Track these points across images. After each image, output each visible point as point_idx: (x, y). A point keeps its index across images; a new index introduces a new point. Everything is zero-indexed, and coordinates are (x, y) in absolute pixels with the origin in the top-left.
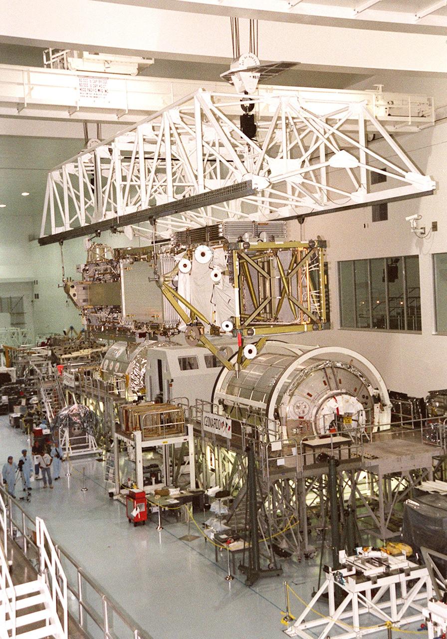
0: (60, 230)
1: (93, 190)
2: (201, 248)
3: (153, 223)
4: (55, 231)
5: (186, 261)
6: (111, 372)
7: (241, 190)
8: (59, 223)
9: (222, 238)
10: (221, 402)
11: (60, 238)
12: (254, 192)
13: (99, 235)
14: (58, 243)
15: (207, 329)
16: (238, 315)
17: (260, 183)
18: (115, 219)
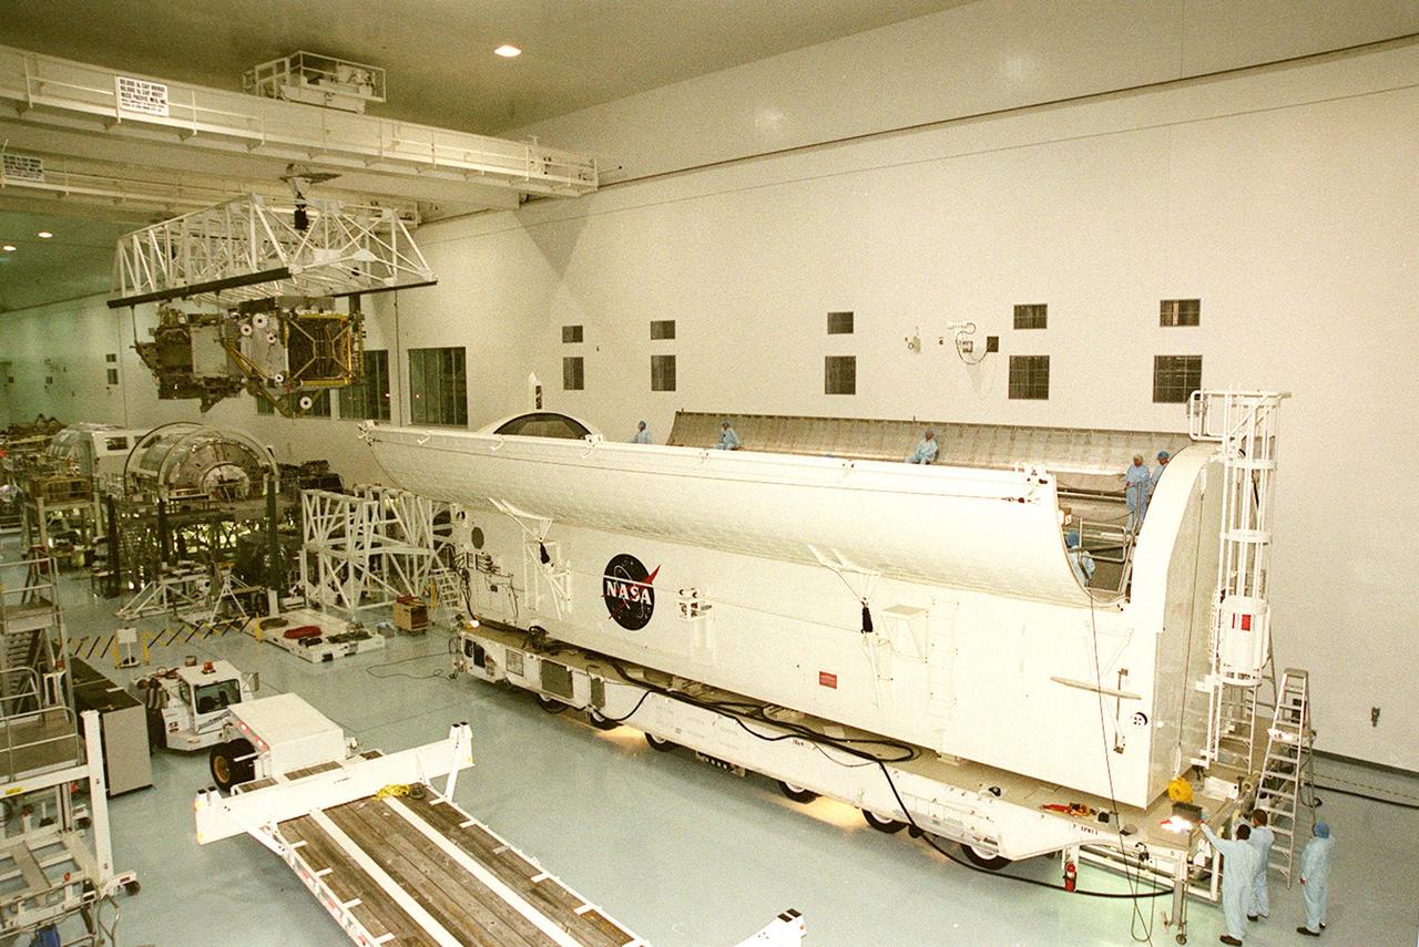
0: (130, 294)
1: (164, 258)
2: (258, 316)
3: (218, 294)
4: (126, 294)
5: (248, 327)
6: (56, 457)
7: (282, 274)
8: (130, 287)
9: (277, 308)
10: (134, 474)
11: (132, 302)
12: (289, 276)
13: (170, 301)
14: (129, 307)
15: (266, 381)
16: (287, 369)
17: (294, 269)
18: (185, 288)
